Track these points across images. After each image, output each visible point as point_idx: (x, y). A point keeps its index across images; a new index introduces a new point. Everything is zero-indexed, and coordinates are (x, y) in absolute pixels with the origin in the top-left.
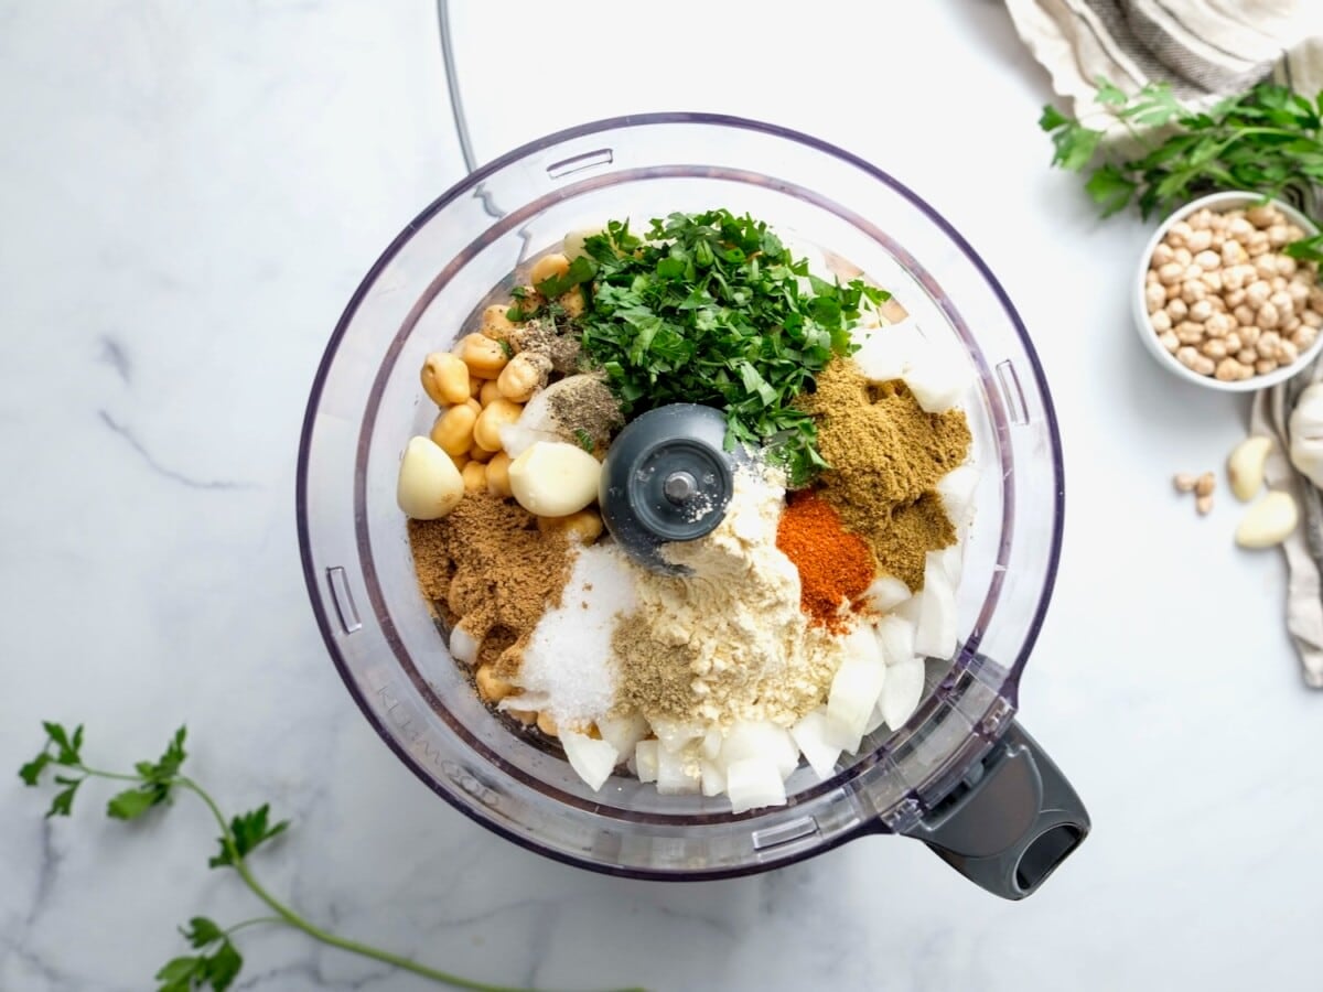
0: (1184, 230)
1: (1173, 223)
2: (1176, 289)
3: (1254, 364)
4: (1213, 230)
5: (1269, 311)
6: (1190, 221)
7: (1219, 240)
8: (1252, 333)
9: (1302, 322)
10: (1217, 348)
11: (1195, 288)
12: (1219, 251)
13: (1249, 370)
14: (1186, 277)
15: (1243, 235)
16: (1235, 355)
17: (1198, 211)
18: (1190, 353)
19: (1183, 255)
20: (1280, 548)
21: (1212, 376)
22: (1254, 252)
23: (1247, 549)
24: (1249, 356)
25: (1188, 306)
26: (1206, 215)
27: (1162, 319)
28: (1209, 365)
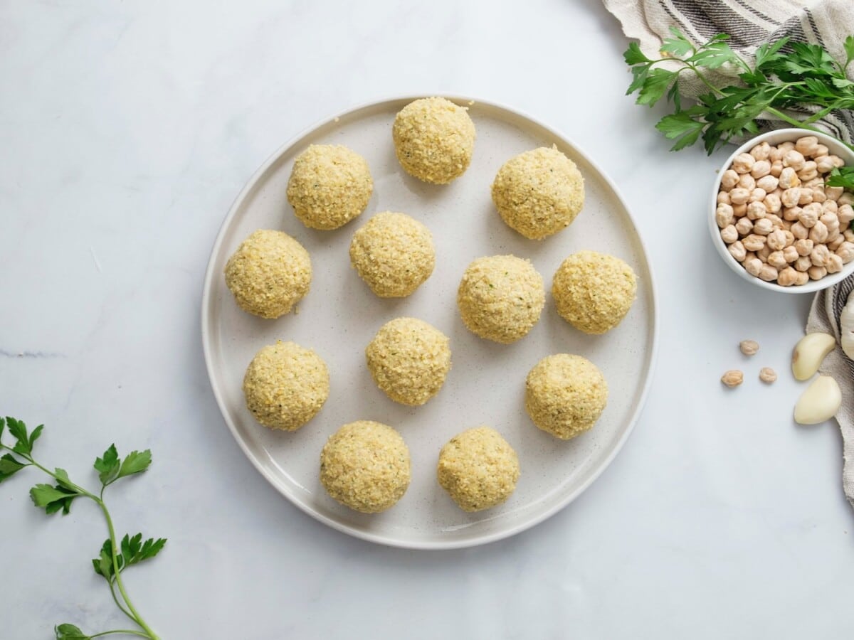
0: (749, 160)
1: (738, 155)
2: (743, 208)
3: (808, 271)
4: (771, 160)
5: (820, 227)
6: (753, 152)
7: (777, 167)
8: (806, 244)
9: (846, 239)
10: (779, 258)
11: (758, 208)
12: (778, 176)
13: (806, 277)
14: (752, 198)
15: (798, 164)
16: (793, 264)
17: (761, 144)
18: (756, 263)
19: (748, 180)
20: (833, 421)
21: (775, 282)
22: (805, 177)
23: (803, 426)
24: (804, 264)
25: (754, 222)
26: (766, 147)
27: (731, 232)
28: (773, 273)
